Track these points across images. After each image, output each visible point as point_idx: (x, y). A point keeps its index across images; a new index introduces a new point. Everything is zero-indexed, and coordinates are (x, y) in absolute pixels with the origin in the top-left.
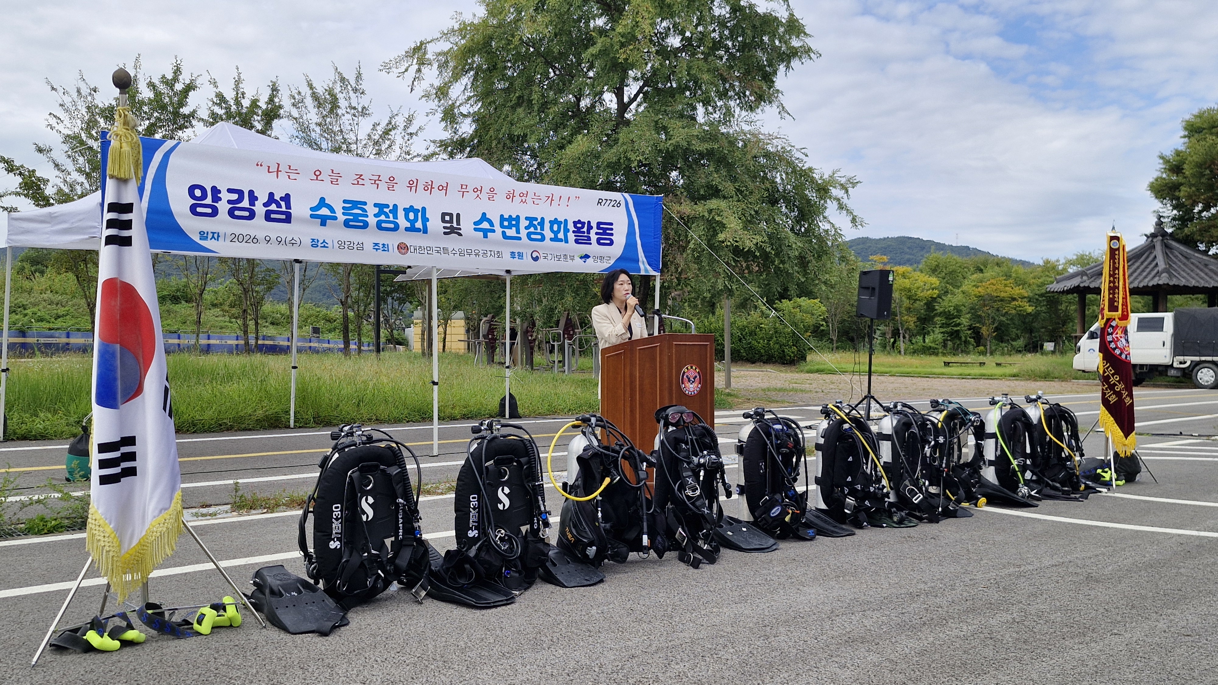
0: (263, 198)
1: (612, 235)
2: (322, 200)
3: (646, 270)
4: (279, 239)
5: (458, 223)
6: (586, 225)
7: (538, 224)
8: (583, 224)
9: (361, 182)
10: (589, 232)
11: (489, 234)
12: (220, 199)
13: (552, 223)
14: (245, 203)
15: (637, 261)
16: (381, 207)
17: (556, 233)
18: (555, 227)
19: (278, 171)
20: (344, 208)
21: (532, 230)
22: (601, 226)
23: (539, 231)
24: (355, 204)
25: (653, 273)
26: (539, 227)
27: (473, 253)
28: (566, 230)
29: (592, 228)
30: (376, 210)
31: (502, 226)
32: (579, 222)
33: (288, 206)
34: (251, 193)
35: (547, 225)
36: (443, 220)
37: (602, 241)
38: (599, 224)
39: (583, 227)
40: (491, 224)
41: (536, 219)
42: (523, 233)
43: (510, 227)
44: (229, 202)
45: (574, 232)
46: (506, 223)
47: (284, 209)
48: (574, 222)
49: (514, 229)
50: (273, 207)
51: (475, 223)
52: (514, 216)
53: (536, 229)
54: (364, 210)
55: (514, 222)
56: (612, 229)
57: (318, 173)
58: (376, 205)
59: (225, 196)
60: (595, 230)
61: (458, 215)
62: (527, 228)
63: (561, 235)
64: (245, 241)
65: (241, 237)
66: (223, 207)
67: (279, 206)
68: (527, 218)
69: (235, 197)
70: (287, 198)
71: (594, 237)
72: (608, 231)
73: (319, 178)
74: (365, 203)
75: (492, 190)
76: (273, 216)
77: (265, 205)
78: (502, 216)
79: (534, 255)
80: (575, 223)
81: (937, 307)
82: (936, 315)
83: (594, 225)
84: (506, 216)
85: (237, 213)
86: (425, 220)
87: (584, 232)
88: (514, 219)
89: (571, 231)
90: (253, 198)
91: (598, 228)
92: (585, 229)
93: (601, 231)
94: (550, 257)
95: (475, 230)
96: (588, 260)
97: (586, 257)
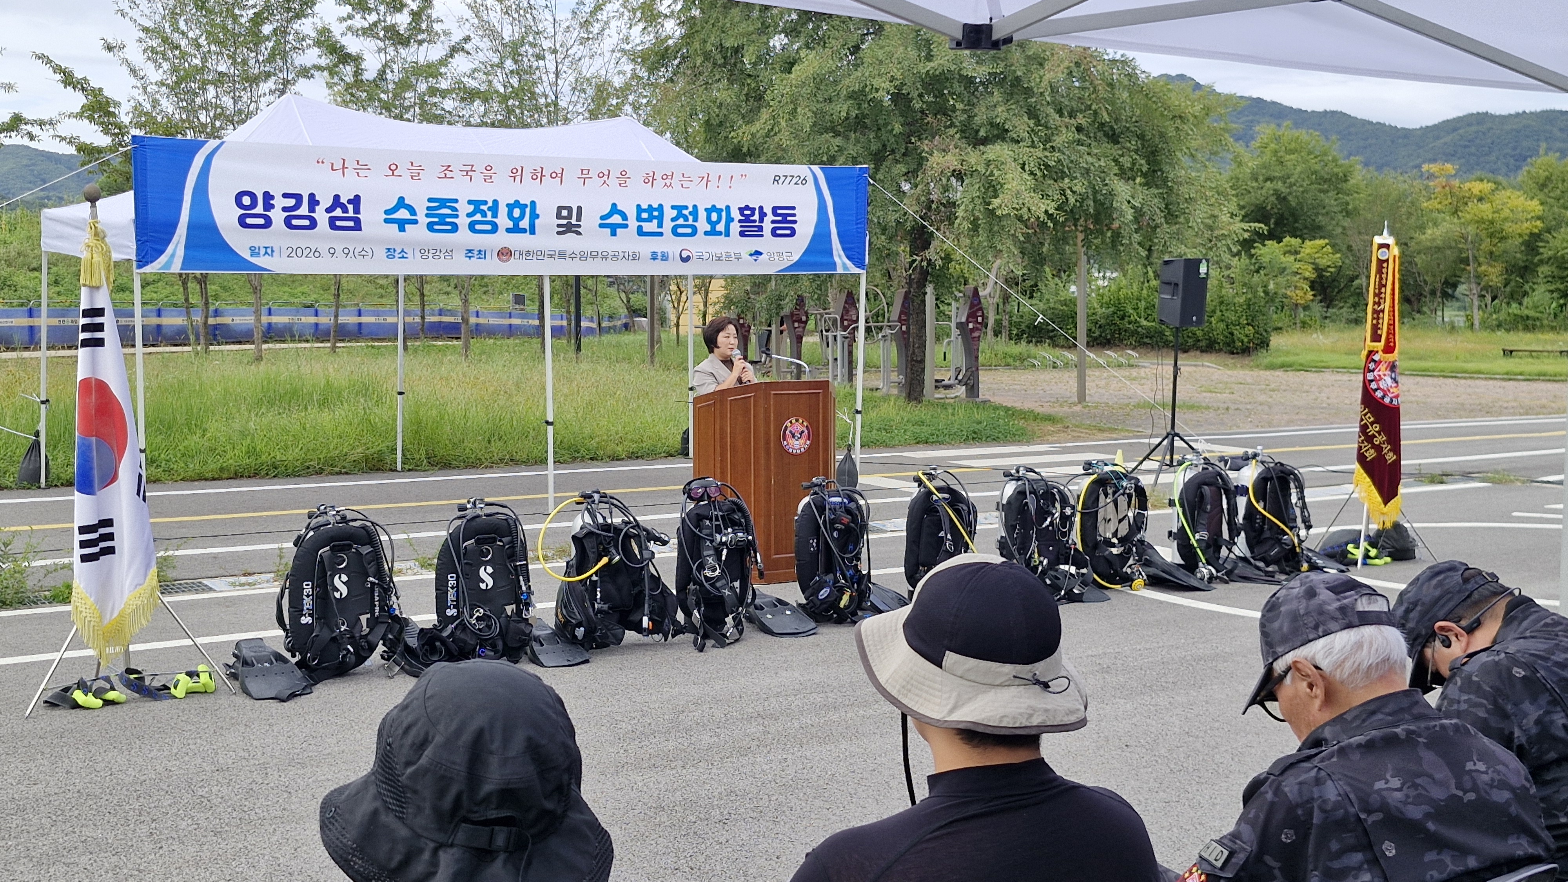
0: (326, 201)
1: (795, 222)
2: (402, 199)
3: (846, 268)
4: (346, 251)
5: (579, 218)
6: (757, 212)
7: (690, 213)
8: (753, 210)
9: (449, 174)
10: (761, 221)
11: (618, 230)
12: (273, 206)
13: (709, 211)
14: (304, 210)
15: (830, 254)
16: (477, 204)
17: (713, 224)
18: (714, 216)
19: (344, 168)
20: (428, 208)
21: (681, 221)
22: (779, 211)
23: (690, 222)
24: (443, 202)
25: (856, 271)
27: (600, 255)
28: (730, 220)
29: (765, 215)
30: (471, 208)
31: (639, 219)
32: (747, 208)
33: (357, 210)
34: (312, 196)
35: (702, 215)
36: (559, 216)
37: (779, 232)
38: (775, 209)
39: (753, 214)
40: (624, 217)
41: (686, 208)
42: (668, 225)
43: (649, 220)
44: (285, 209)
45: (740, 221)
46: (645, 215)
47: (351, 214)
48: (740, 209)
49: (655, 222)
50: (338, 212)
51: (602, 218)
52: (655, 206)
53: (686, 219)
54: (455, 209)
55: (656, 213)
56: (794, 215)
57: (393, 167)
58: (470, 202)
59: (279, 202)
60: (770, 217)
61: (579, 209)
62: (673, 220)
63: (721, 227)
64: (305, 254)
65: (299, 251)
66: (277, 216)
67: (345, 210)
68: (673, 207)
69: (291, 202)
70: (356, 201)
71: (767, 226)
72: (789, 218)
73: (396, 173)
74: (456, 201)
75: (623, 173)
76: (338, 223)
77: (328, 210)
78: (639, 206)
79: (684, 255)
83: (768, 210)
84: (644, 206)
85: (295, 222)
86: (534, 216)
87: (755, 221)
88: (655, 209)
89: (736, 220)
90: (313, 202)
91: (775, 213)
92: (756, 217)
93: (780, 218)
94: (706, 256)
95: (601, 226)
96: (761, 257)
97: (758, 253)
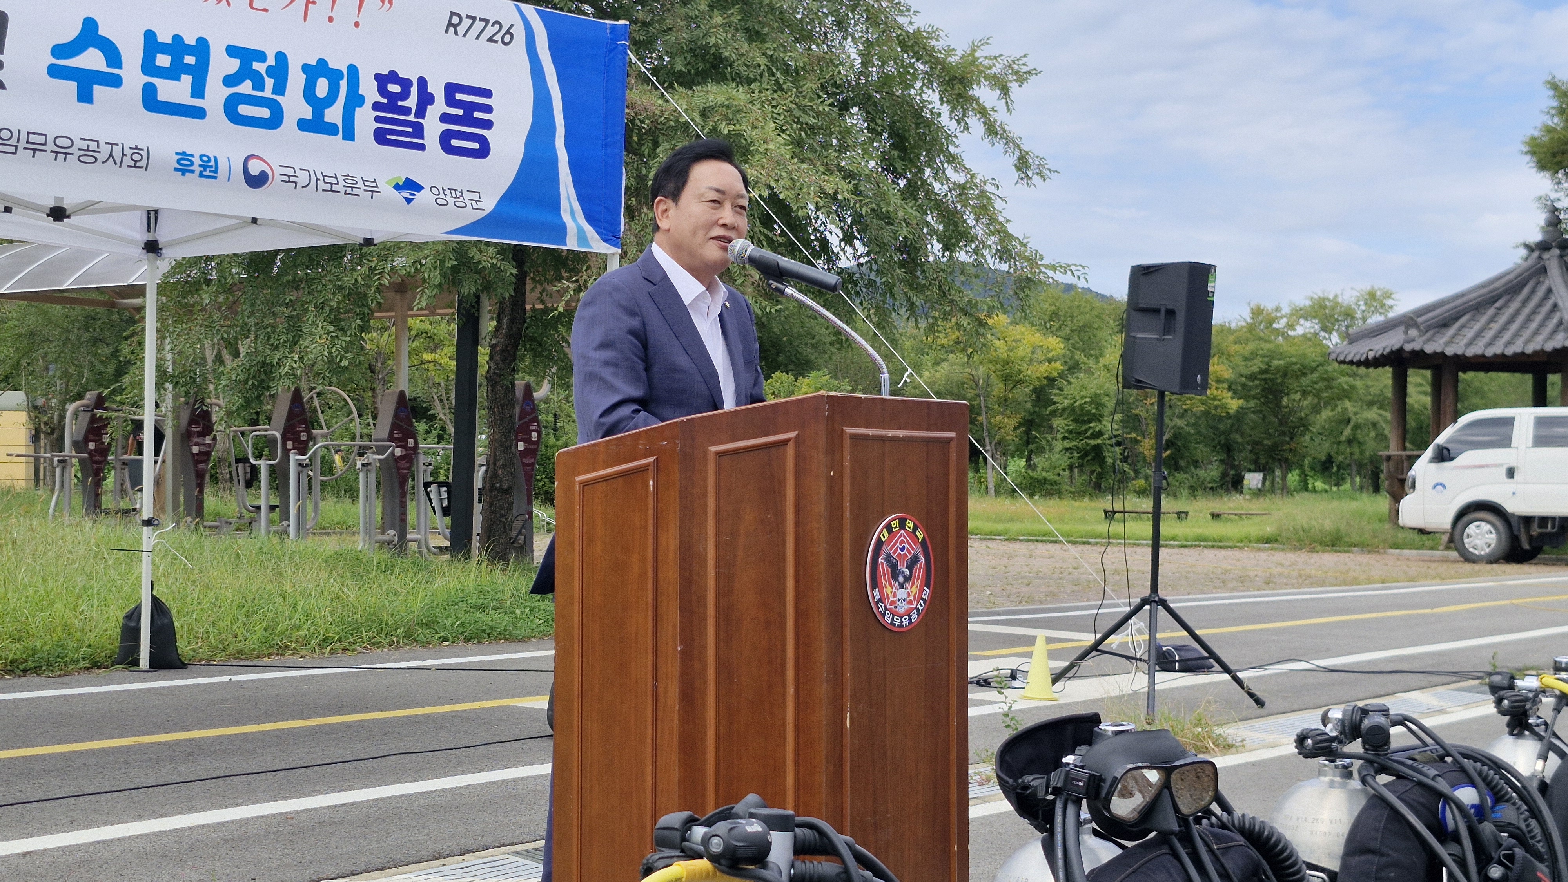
1: (488, 125)
3: (582, 237)
6: (414, 90)
7: (270, 71)
8: (406, 84)
10: (421, 112)
11: (97, 88)
13: (310, 72)
15: (555, 206)
17: (319, 105)
18: (322, 88)
21: (246, 88)
22: (459, 96)
23: (268, 93)
25: (598, 246)
26: (269, 83)
27: (50, 146)
28: (355, 100)
29: (431, 99)
31: (148, 67)
32: (393, 77)
35: (296, 80)
37: (455, 143)
38: (451, 89)
39: (405, 95)
40: (113, 55)
41: (261, 56)
42: (217, 92)
43: (173, 73)
45: (376, 106)
46: (163, 60)
48: (378, 77)
49: (187, 80)
51: (59, 51)
52: (190, 40)
53: (259, 84)
55: (190, 60)
56: (487, 109)
60: (439, 107)
62: (229, 81)
63: (334, 114)
68: (232, 51)
71: (433, 127)
72: (477, 115)
78: (150, 36)
79: (255, 168)
80: (382, 80)
81: (1056, 399)
82: (1054, 413)
83: (437, 89)
84: (164, 38)
87: (407, 111)
88: (189, 50)
89: (368, 104)
91: (450, 101)
92: (412, 102)
93: (460, 112)
94: (303, 178)
95: (54, 71)
96: (419, 196)
97: (411, 186)
